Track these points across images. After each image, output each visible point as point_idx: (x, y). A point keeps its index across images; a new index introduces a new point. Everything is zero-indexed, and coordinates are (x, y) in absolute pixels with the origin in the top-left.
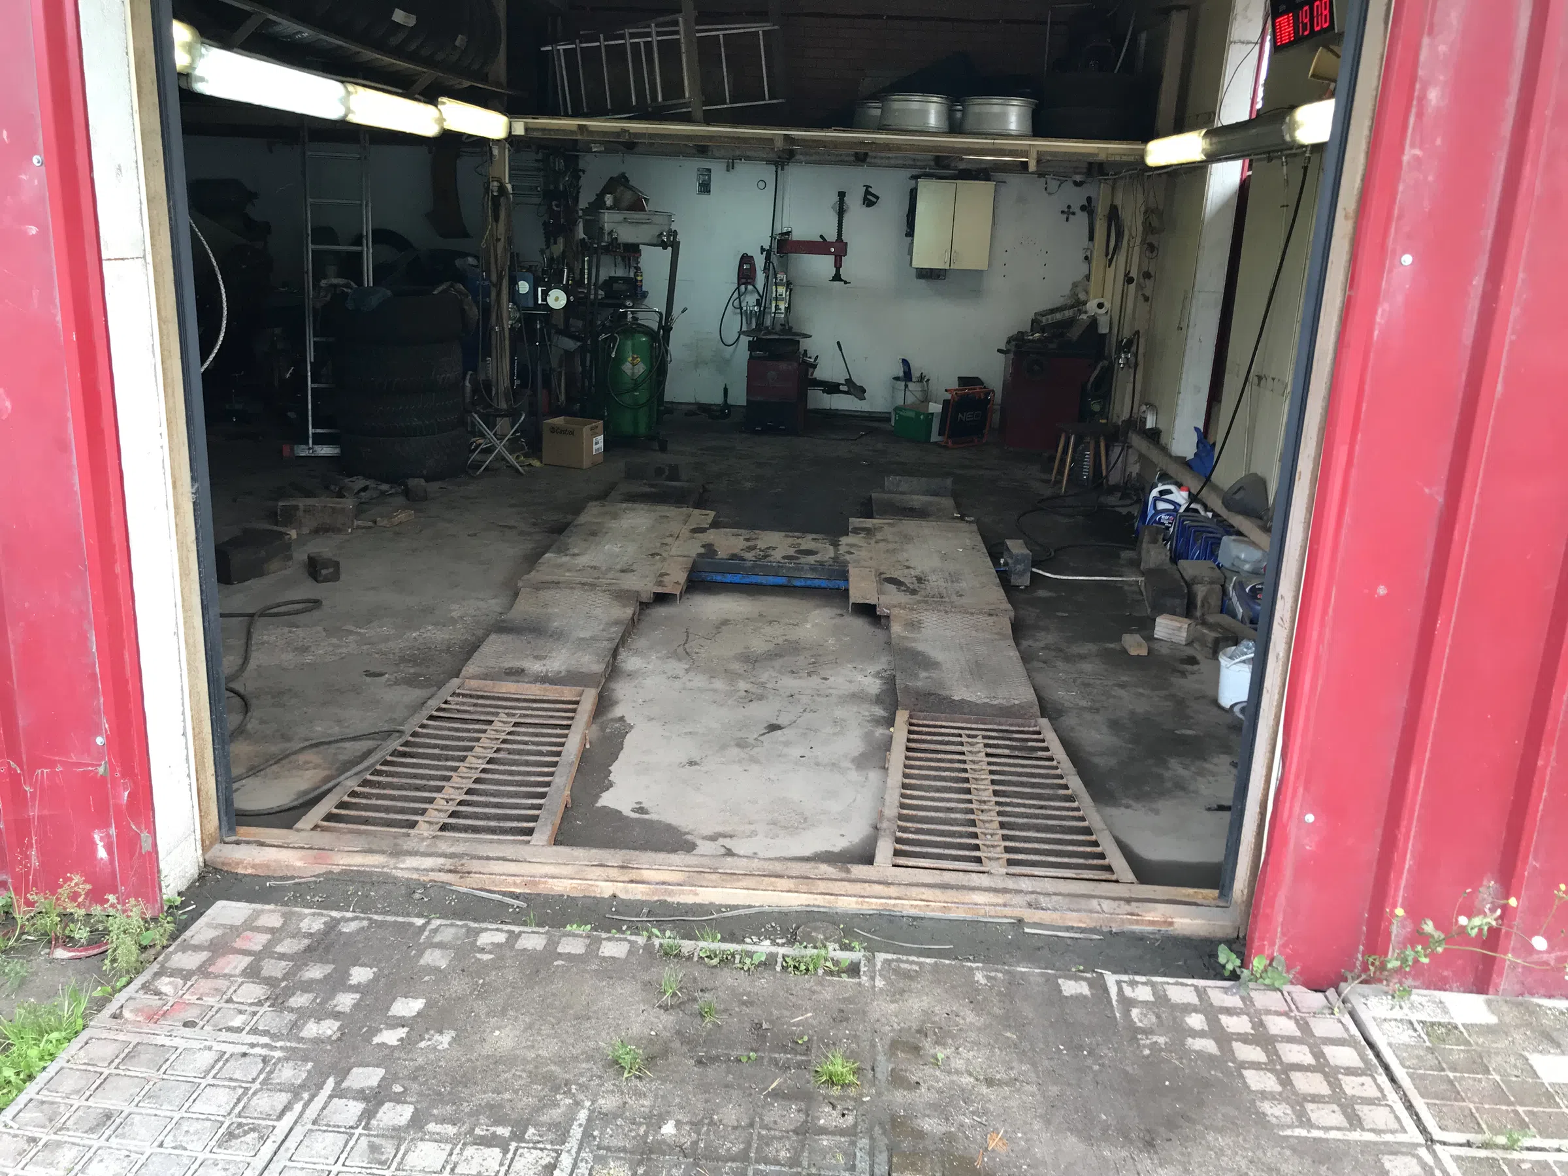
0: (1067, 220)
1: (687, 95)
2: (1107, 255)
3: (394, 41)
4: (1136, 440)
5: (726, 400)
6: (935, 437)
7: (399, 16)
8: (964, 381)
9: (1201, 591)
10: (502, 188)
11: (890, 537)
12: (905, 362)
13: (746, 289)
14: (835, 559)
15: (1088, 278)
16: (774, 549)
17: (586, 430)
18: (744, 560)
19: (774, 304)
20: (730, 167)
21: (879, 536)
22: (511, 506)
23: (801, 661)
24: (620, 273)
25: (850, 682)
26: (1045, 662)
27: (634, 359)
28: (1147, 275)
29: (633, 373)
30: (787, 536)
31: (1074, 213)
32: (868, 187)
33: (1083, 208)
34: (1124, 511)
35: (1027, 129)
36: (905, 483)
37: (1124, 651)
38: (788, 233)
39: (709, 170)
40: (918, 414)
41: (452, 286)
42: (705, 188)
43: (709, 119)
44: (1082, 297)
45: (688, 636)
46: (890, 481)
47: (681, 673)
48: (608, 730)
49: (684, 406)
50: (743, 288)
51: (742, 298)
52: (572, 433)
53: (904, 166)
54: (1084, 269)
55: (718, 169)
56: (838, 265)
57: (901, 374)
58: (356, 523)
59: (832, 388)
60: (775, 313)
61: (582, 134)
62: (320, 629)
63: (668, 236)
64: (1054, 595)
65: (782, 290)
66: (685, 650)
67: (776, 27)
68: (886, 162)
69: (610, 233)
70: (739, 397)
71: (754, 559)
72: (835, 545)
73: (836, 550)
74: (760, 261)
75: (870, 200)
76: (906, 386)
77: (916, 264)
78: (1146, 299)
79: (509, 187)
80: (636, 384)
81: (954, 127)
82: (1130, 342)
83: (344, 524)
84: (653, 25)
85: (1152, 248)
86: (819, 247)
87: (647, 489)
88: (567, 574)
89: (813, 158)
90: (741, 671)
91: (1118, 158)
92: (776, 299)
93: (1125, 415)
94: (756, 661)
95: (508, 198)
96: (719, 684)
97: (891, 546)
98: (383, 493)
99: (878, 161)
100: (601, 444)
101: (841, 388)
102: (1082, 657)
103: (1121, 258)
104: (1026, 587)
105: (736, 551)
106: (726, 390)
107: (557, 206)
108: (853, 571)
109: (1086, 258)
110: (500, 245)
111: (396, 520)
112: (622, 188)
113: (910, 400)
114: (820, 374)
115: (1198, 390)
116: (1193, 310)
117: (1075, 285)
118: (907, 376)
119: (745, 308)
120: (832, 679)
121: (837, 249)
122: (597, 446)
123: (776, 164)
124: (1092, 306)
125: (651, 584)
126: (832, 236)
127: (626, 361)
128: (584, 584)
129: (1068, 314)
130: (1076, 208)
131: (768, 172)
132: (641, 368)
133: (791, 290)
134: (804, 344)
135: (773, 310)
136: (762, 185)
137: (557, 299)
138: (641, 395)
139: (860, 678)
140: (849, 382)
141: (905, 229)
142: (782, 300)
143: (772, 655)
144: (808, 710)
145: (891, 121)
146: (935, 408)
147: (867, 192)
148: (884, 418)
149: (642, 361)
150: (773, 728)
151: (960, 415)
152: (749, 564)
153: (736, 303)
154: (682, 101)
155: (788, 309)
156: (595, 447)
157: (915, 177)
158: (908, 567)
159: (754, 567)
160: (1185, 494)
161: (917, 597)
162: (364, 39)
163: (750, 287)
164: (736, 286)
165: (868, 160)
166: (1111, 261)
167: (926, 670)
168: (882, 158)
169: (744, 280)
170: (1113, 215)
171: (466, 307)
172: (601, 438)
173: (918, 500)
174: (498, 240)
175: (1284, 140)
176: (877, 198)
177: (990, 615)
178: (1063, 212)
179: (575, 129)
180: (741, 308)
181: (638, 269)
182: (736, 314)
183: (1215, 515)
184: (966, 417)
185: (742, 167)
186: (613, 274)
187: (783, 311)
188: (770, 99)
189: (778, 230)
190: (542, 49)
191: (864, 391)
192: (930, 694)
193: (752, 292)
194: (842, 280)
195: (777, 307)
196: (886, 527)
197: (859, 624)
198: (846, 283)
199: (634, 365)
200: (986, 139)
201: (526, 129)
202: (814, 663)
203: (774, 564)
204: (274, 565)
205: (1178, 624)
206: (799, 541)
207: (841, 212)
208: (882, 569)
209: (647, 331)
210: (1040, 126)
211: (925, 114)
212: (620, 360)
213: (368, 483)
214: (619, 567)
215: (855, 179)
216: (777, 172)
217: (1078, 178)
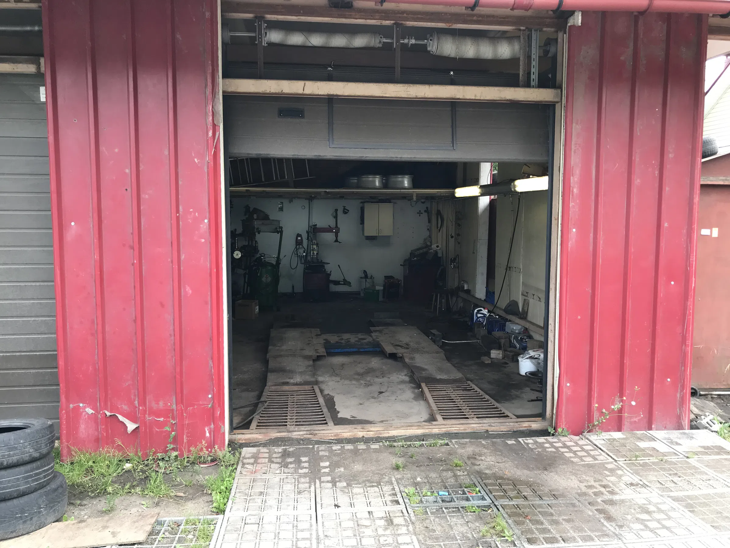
0: (420, 216)
2: (437, 228)
4: (462, 294)
5: (293, 291)
6: (381, 299)
8: (386, 277)
9: (503, 341)
11: (388, 332)
12: (364, 271)
14: (374, 340)
15: (430, 237)
16: (350, 339)
17: (252, 304)
18: (341, 344)
19: (312, 252)
20: (291, 201)
21: (384, 332)
23: (377, 373)
25: (398, 378)
27: (267, 276)
28: (458, 235)
29: (266, 281)
30: (352, 334)
31: (422, 213)
32: (345, 207)
33: (425, 211)
34: (462, 320)
35: (411, 186)
36: (381, 315)
37: (483, 362)
38: (316, 225)
39: (283, 203)
40: (373, 291)
42: (281, 209)
43: (296, 186)
44: (429, 243)
45: (334, 369)
46: (375, 315)
47: (339, 380)
48: (328, 397)
50: (298, 247)
51: (298, 251)
52: (248, 306)
53: (359, 199)
54: (428, 233)
55: (286, 202)
56: (337, 236)
57: (363, 276)
59: (337, 283)
61: (247, 193)
63: (279, 228)
65: (315, 247)
66: (335, 373)
68: (351, 199)
69: (257, 229)
70: (299, 288)
71: (344, 343)
72: (371, 336)
73: (372, 338)
74: (305, 236)
75: (345, 211)
76: (366, 281)
77: (365, 235)
78: (459, 243)
80: (268, 286)
81: (385, 185)
82: (455, 259)
85: (459, 225)
86: (329, 230)
87: (288, 324)
88: (281, 352)
89: (324, 198)
90: (359, 378)
91: (444, 195)
92: (313, 250)
93: (456, 284)
94: (362, 375)
97: (390, 335)
99: (349, 199)
101: (341, 283)
102: (471, 365)
103: (444, 229)
105: (337, 341)
106: (293, 287)
108: (383, 344)
109: (428, 229)
112: (260, 212)
113: (368, 285)
114: (332, 278)
115: (482, 274)
116: (478, 246)
117: (425, 240)
118: (366, 276)
119: (299, 254)
120: (391, 378)
121: (336, 230)
122: (257, 310)
123: (309, 200)
124: (434, 246)
125: (314, 353)
126: (333, 225)
127: (264, 277)
128: (290, 355)
129: (425, 250)
130: (422, 211)
131: (306, 203)
132: (269, 279)
133: (318, 246)
135: (312, 254)
136: (303, 207)
137: (237, 255)
138: (270, 289)
139: (400, 377)
140: (344, 280)
141: (360, 221)
142: (315, 250)
143: (367, 373)
144: (389, 387)
145: (363, 185)
146: (379, 288)
147: (344, 209)
148: (358, 293)
149: (270, 276)
150: (381, 393)
151: (390, 290)
153: (296, 253)
155: (317, 254)
157: (363, 203)
158: (400, 341)
159: (345, 345)
160: (487, 311)
161: (409, 350)
163: (301, 246)
164: (295, 246)
166: (439, 230)
167: (424, 371)
169: (298, 244)
170: (439, 213)
172: (258, 307)
173: (388, 320)
175: (512, 191)
176: (348, 211)
177: (437, 353)
178: (418, 213)
182: (295, 257)
183: (500, 316)
184: (392, 291)
185: (295, 201)
187: (315, 254)
188: (310, 176)
189: (311, 224)
191: (350, 283)
192: (429, 378)
193: (302, 248)
194: (339, 242)
195: (313, 253)
196: (384, 329)
197: (390, 361)
199: (266, 278)
200: (395, 190)
202: (382, 374)
203: (352, 344)
205: (499, 352)
206: (357, 336)
207: (336, 217)
208: (392, 342)
209: (271, 265)
210: (415, 184)
212: (261, 277)
214: (299, 349)
215: (340, 204)
216: (309, 202)
217: (423, 201)
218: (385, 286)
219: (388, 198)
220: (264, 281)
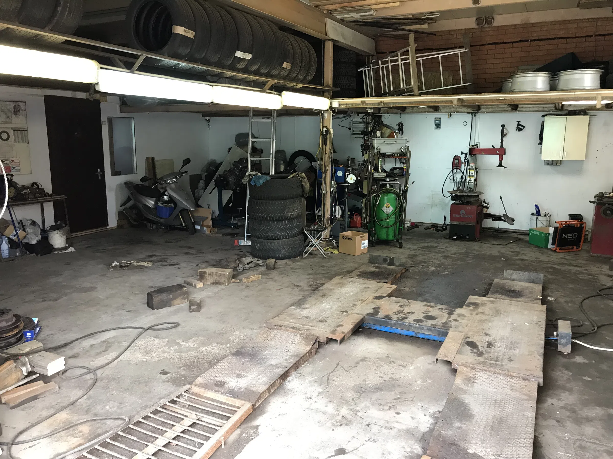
1: (412, 84)
3: (241, 65)
5: (445, 223)
6: (550, 246)
7: (239, 54)
8: (573, 217)
10: (328, 131)
11: (487, 312)
12: (536, 206)
13: (456, 171)
14: (445, 323)
16: (412, 314)
17: (358, 238)
18: (391, 320)
19: (468, 178)
20: (450, 116)
21: (480, 310)
22: (309, 274)
23: (392, 395)
24: (398, 165)
25: (412, 418)
26: (558, 421)
27: (387, 205)
30: (425, 305)
32: (519, 122)
35: (598, 85)
36: (516, 275)
38: (476, 145)
39: (440, 118)
40: (541, 233)
41: (297, 174)
42: (438, 126)
43: (420, 95)
45: (336, 367)
47: (315, 395)
48: (244, 435)
51: (454, 175)
52: (351, 239)
53: (538, 111)
55: (444, 118)
56: (501, 160)
57: (535, 212)
58: (233, 280)
59: (497, 218)
60: (469, 182)
62: (166, 340)
64: (586, 361)
65: (472, 172)
66: (328, 377)
67: (467, 50)
68: (528, 109)
69: (377, 149)
70: (448, 221)
71: (397, 319)
72: (451, 314)
73: (449, 317)
74: (462, 158)
75: (520, 128)
76: (537, 218)
77: (543, 158)
79: (332, 131)
80: (388, 217)
81: (553, 88)
83: (225, 281)
84: (399, 54)
86: (492, 151)
87: (374, 269)
88: (291, 321)
89: (490, 110)
90: (350, 399)
92: (469, 176)
94: (364, 392)
95: (330, 134)
96: (331, 409)
97: (485, 317)
98: (257, 265)
99: (524, 109)
100: (366, 244)
101: (501, 218)
102: (589, 420)
104: (569, 353)
105: (390, 313)
106: (445, 218)
107: (367, 138)
108: (451, 333)
110: (327, 156)
111: (251, 280)
112: (385, 128)
113: (539, 225)
114: (491, 211)
118: (538, 213)
119: (455, 180)
120: (402, 414)
121: (501, 152)
123: (472, 114)
125: (328, 332)
126: (498, 146)
127: (384, 206)
128: (293, 328)
131: (468, 118)
133: (477, 172)
134: (483, 197)
136: (465, 123)
140: (505, 216)
141: (538, 141)
142: (473, 176)
143: (378, 389)
144: (371, 440)
145: (516, 88)
146: (551, 230)
147: (519, 124)
150: (341, 452)
151: (564, 235)
152: (393, 322)
153: (452, 178)
154: (410, 86)
155: (476, 180)
156: (362, 246)
157: (543, 116)
158: (487, 334)
161: (481, 359)
163: (458, 170)
164: (451, 169)
165: (519, 109)
167: (461, 421)
168: (526, 108)
169: (455, 167)
171: (303, 184)
173: (519, 285)
174: (326, 153)
176: (524, 127)
177: (524, 379)
179: (360, 103)
180: (454, 180)
182: (451, 182)
184: (569, 236)
185: (455, 116)
187: (473, 181)
188: (463, 84)
189: (472, 144)
190: (358, 70)
191: (513, 220)
192: (453, 444)
193: (459, 173)
194: (503, 167)
195: (470, 180)
196: (488, 303)
198: (505, 168)
201: (339, 105)
202: (399, 398)
203: (407, 324)
204: (177, 301)
206: (431, 309)
208: (470, 334)
211: (535, 82)
212: (381, 206)
213: (253, 260)
214: (320, 318)
215: (511, 119)
216: (472, 117)
218: (556, 229)
219: (583, 108)
220: (385, 211)
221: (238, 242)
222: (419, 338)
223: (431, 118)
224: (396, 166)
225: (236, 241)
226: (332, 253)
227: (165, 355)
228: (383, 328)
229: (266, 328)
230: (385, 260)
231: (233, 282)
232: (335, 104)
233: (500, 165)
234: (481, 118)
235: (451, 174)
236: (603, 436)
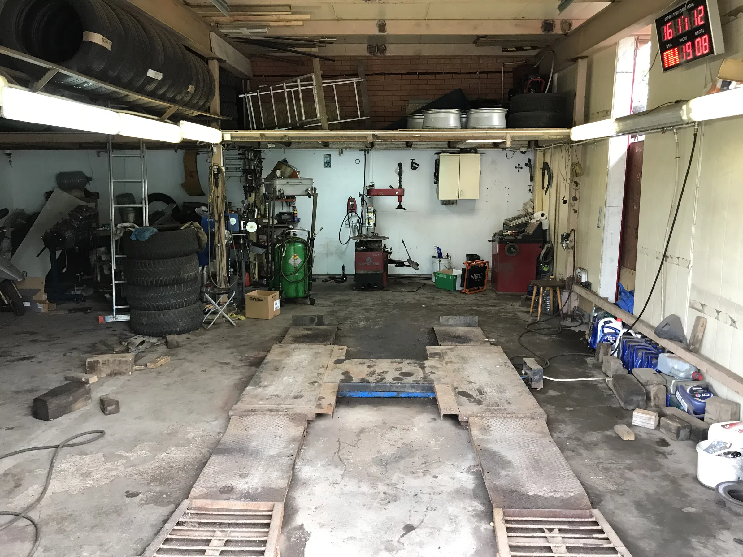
0: (518, 171)
1: (318, 115)
2: (543, 188)
3: (150, 88)
4: (577, 289)
5: (344, 273)
6: (458, 288)
7: (151, 73)
8: (469, 257)
9: (653, 390)
10: (219, 170)
11: (454, 360)
12: (438, 248)
13: (352, 215)
14: (425, 378)
15: (532, 200)
16: (386, 372)
17: (270, 298)
18: (369, 383)
19: (367, 222)
20: (341, 153)
21: (447, 359)
22: (228, 348)
23: (417, 460)
24: (285, 210)
25: (453, 478)
26: (573, 451)
27: (295, 256)
28: (575, 199)
29: (295, 264)
30: (392, 362)
31: (522, 168)
32: (413, 160)
33: (526, 165)
35: (504, 124)
36: (452, 320)
38: (373, 185)
39: (330, 155)
40: (448, 276)
41: (192, 224)
42: (328, 164)
43: (331, 128)
44: (530, 210)
45: (339, 444)
46: (443, 319)
48: (293, 539)
49: (321, 277)
50: (350, 214)
51: (350, 220)
52: (262, 300)
53: (432, 148)
54: (529, 195)
55: (334, 154)
56: (400, 201)
57: (436, 255)
58: (135, 367)
59: (400, 264)
60: (368, 226)
61: (262, 138)
62: (100, 455)
63: (312, 190)
64: (559, 394)
65: (371, 214)
66: (339, 456)
67: (362, 80)
68: (422, 147)
69: (280, 191)
70: (351, 270)
71: (375, 381)
73: (424, 371)
74: (358, 200)
75: (414, 166)
76: (440, 261)
77: (441, 197)
78: (576, 212)
79: (223, 169)
80: (297, 270)
81: (465, 126)
82: (568, 235)
83: (127, 370)
84: (299, 80)
85: (577, 184)
86: (390, 192)
87: (306, 332)
88: (261, 403)
89: (385, 146)
91: (555, 137)
94: (387, 464)
95: (222, 174)
96: (365, 488)
97: (456, 366)
98: (153, 345)
99: (418, 147)
100: (278, 305)
101: (405, 263)
102: (596, 444)
103: (553, 189)
104: (541, 389)
105: (363, 376)
106: (343, 267)
107: (250, 177)
108: (437, 387)
109: (530, 190)
110: (219, 200)
111: (159, 364)
112: (285, 166)
113: (442, 268)
115: (612, 261)
116: (606, 217)
117: (525, 204)
118: (440, 256)
119: (351, 225)
120: (440, 477)
121: (400, 193)
122: (277, 306)
123: (365, 150)
124: (537, 215)
125: (314, 407)
126: (396, 186)
127: (291, 258)
128: (271, 410)
129: (524, 220)
130: (522, 165)
131: (360, 155)
132: (299, 261)
133: (376, 214)
134: (384, 242)
136: (358, 161)
137: (252, 227)
138: (300, 275)
140: (409, 260)
141: (433, 180)
142: (371, 219)
143: (398, 458)
144: (429, 508)
145: (430, 124)
146: (457, 272)
147: (413, 163)
148: (429, 278)
149: (299, 257)
150: (409, 528)
151: (472, 276)
152: (372, 385)
153: (347, 222)
154: (316, 119)
155: (375, 224)
156: (275, 307)
157: (438, 154)
158: (471, 382)
159: (375, 387)
160: (620, 323)
161: (483, 407)
162: (129, 86)
163: (354, 214)
164: (346, 213)
165: (413, 146)
166: (546, 192)
167: (503, 468)
168: (420, 145)
169: (350, 211)
170: (546, 167)
171: (200, 235)
172: (278, 301)
173: (461, 330)
174: (218, 197)
175: (682, 120)
176: (418, 165)
177: (533, 418)
178: (516, 167)
179: (259, 136)
180: (350, 225)
181: (294, 207)
182: (346, 228)
184: (474, 277)
185: (346, 153)
186: (282, 211)
187: (372, 225)
188: (361, 117)
189: (367, 184)
190: (239, 96)
191: (418, 265)
192: (512, 492)
193: (355, 216)
194: (403, 208)
195: (369, 223)
196: (449, 352)
197: (447, 425)
198: (405, 209)
199: (295, 260)
200: (482, 131)
201: (232, 138)
202: (425, 463)
203: (388, 384)
204: (79, 404)
205: (648, 416)
206: (400, 365)
207: (400, 174)
208: (456, 385)
209: (302, 241)
210: (511, 123)
211: (447, 119)
212: (287, 258)
213: (144, 339)
214: (293, 394)
215: (406, 156)
216: (365, 154)
217: (523, 150)
218: (464, 270)
219: (473, 146)
220: (292, 263)
221: (104, 318)
222: (401, 398)
223: (321, 154)
224: (284, 211)
225: (101, 318)
226: (239, 319)
227: (114, 473)
228: (360, 394)
229: (236, 417)
230: (312, 320)
231: (136, 370)
232: (228, 137)
233: (400, 207)
234: (374, 155)
235: (347, 218)
236: (614, 455)
